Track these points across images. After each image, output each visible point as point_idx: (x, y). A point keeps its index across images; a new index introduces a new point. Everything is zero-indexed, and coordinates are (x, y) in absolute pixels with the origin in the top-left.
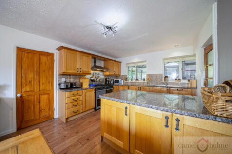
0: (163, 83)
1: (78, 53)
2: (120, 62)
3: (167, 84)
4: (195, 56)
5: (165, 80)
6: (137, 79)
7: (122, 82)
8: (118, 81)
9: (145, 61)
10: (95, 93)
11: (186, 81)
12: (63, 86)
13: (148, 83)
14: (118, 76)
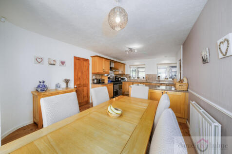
0: (157, 81)
1: (104, 59)
2: (125, 64)
3: (159, 81)
4: (176, 63)
5: (158, 78)
6: (138, 78)
7: (126, 79)
8: (124, 79)
9: (144, 65)
10: (114, 87)
11: (171, 80)
12: (95, 81)
13: (146, 80)
14: (123, 75)
